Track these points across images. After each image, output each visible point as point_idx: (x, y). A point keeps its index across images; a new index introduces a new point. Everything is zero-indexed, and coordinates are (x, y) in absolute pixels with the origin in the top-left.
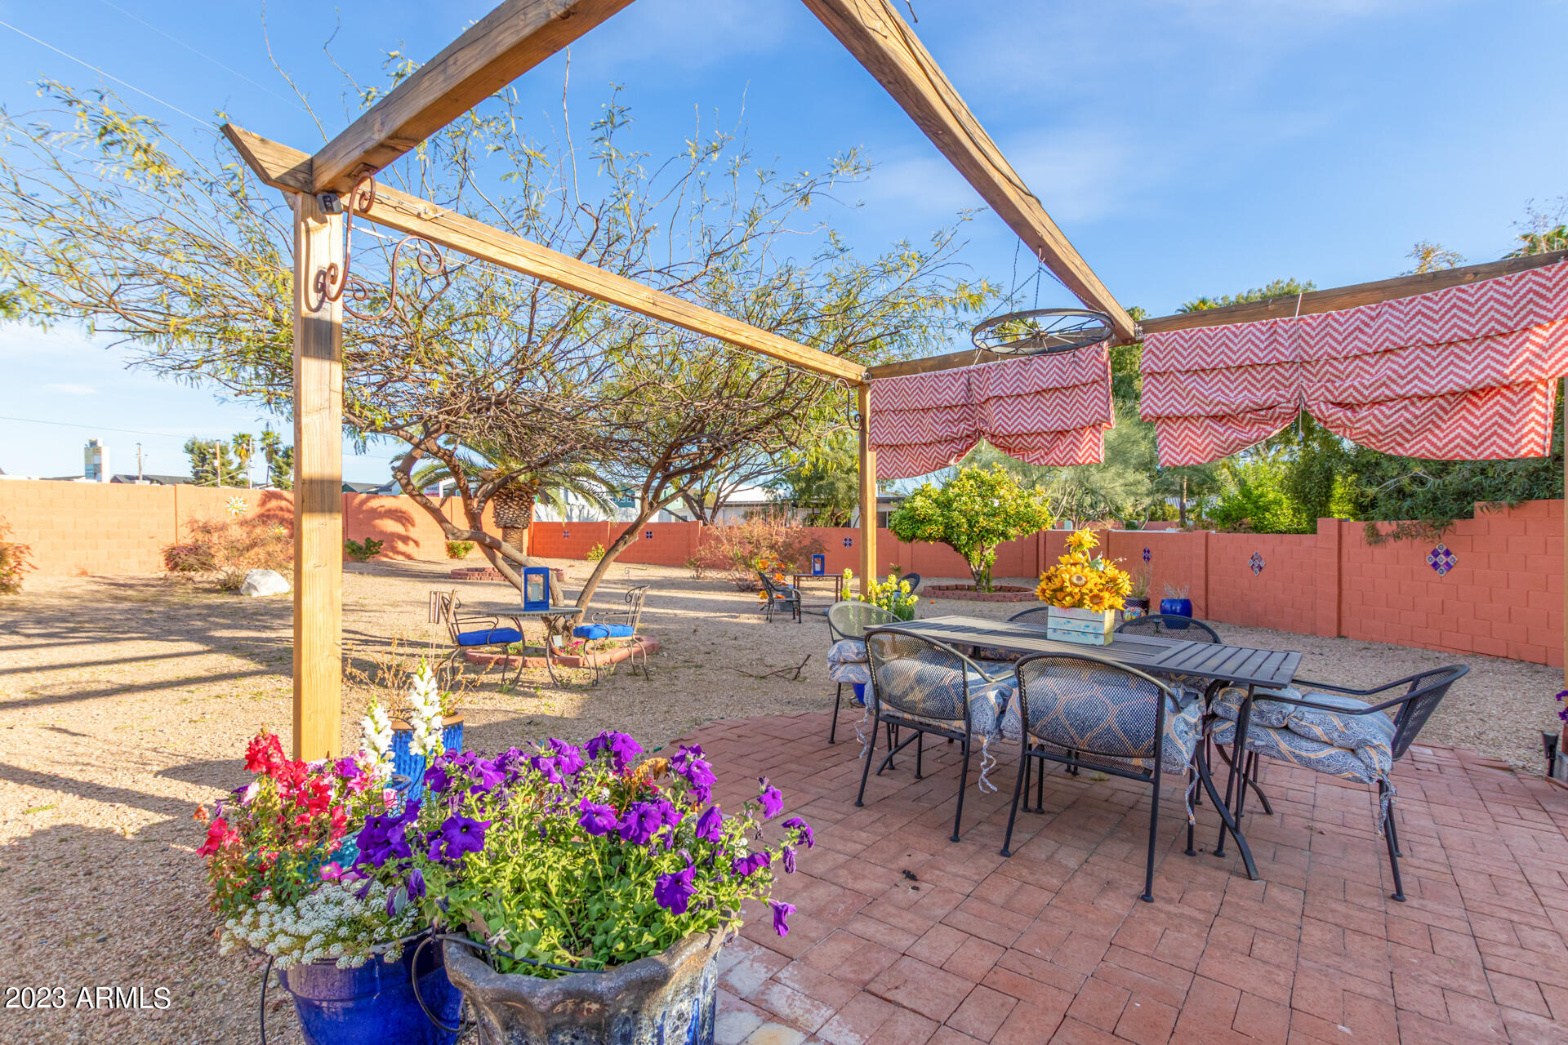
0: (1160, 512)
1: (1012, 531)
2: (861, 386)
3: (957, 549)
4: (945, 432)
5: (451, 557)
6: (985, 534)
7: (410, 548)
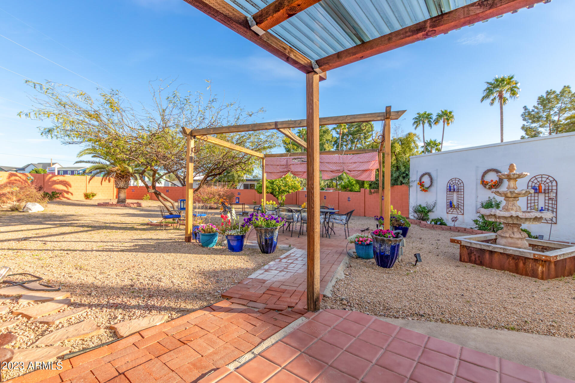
0: (331, 185)
1: (290, 191)
2: (263, 158)
3: (274, 196)
4: (282, 170)
5: (86, 199)
6: (284, 191)
7: (69, 196)
